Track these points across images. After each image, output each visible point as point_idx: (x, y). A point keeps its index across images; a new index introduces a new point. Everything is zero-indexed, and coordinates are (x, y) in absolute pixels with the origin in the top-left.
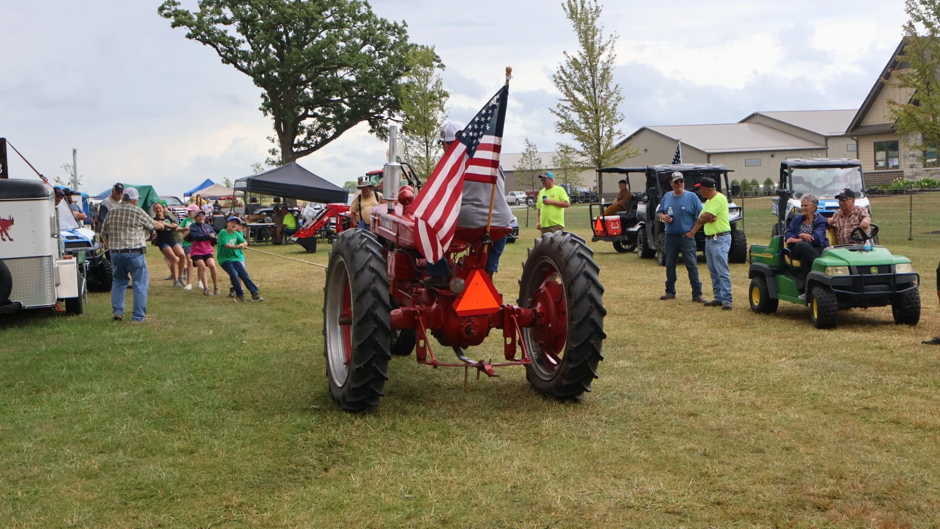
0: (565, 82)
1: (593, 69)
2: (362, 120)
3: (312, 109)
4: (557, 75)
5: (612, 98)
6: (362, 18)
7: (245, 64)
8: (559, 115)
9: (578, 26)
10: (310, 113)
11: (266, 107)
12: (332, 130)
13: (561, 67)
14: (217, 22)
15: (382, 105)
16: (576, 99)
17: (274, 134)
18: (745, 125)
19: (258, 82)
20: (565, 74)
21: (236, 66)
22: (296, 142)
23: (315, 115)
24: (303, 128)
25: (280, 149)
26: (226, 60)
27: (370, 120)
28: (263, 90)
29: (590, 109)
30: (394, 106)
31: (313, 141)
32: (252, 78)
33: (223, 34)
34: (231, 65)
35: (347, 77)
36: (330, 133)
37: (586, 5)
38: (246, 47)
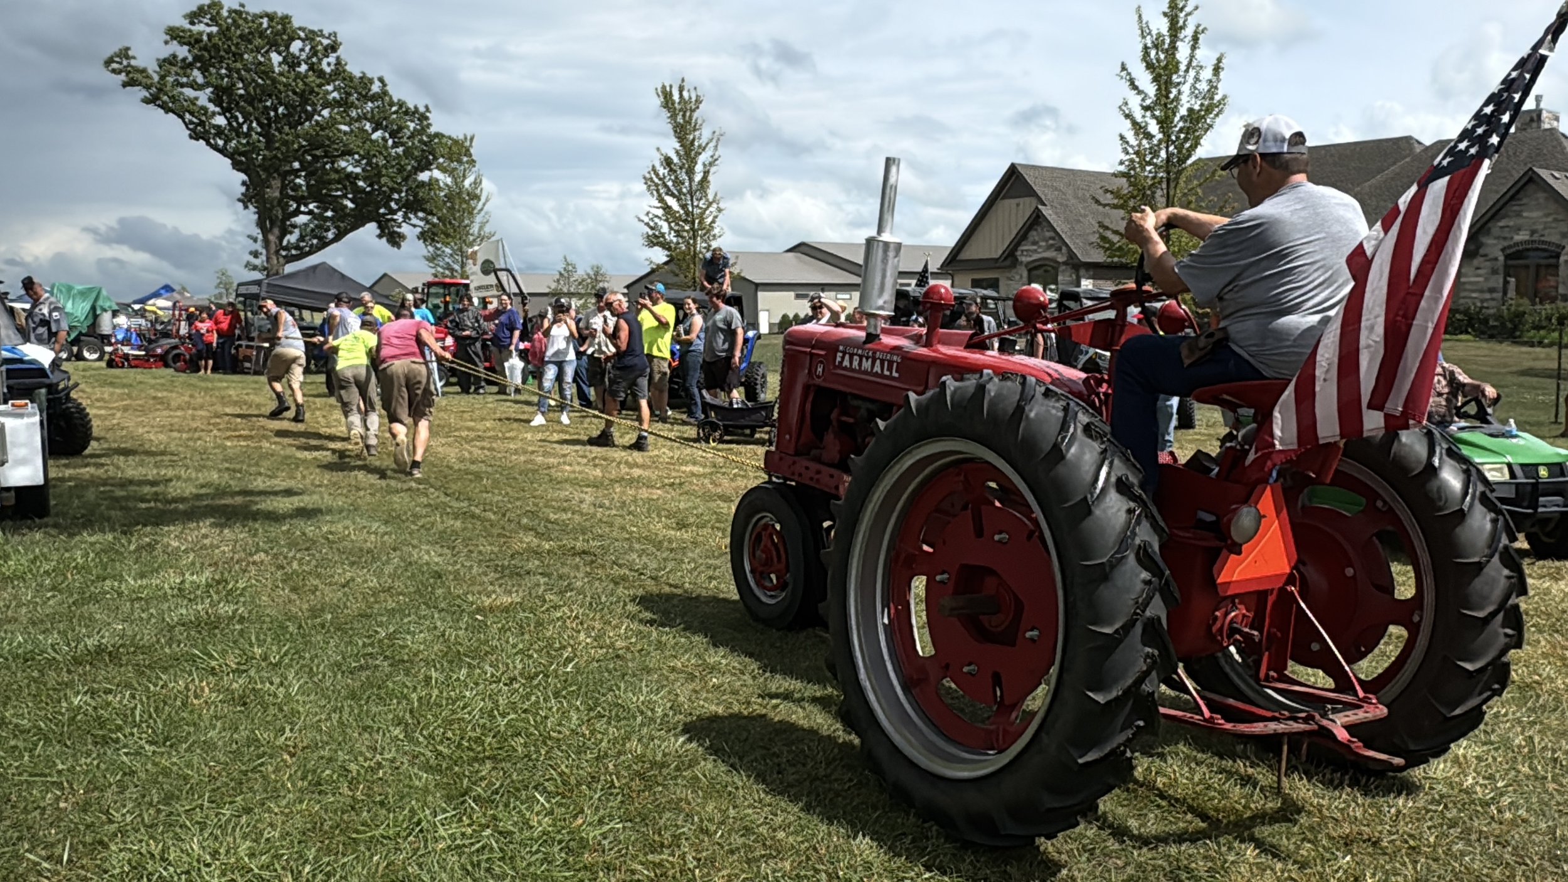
0: (657, 185)
1: (690, 172)
2: (370, 221)
3: (306, 205)
4: (648, 176)
5: (711, 209)
6: (374, 98)
7: (221, 143)
8: (647, 224)
9: (673, 116)
10: (303, 208)
11: (245, 200)
12: (332, 230)
13: (653, 166)
14: (182, 85)
15: (397, 204)
16: (669, 207)
17: (257, 232)
18: (791, 254)
19: (237, 166)
20: (657, 175)
21: (208, 143)
22: (285, 243)
23: (310, 212)
24: (294, 226)
25: (264, 252)
26: (195, 136)
27: (379, 223)
28: (243, 177)
29: (685, 221)
30: (412, 206)
31: (307, 243)
32: (229, 161)
33: (193, 101)
34: (202, 142)
35: (350, 169)
36: (330, 235)
37: (685, 94)
38: (220, 121)
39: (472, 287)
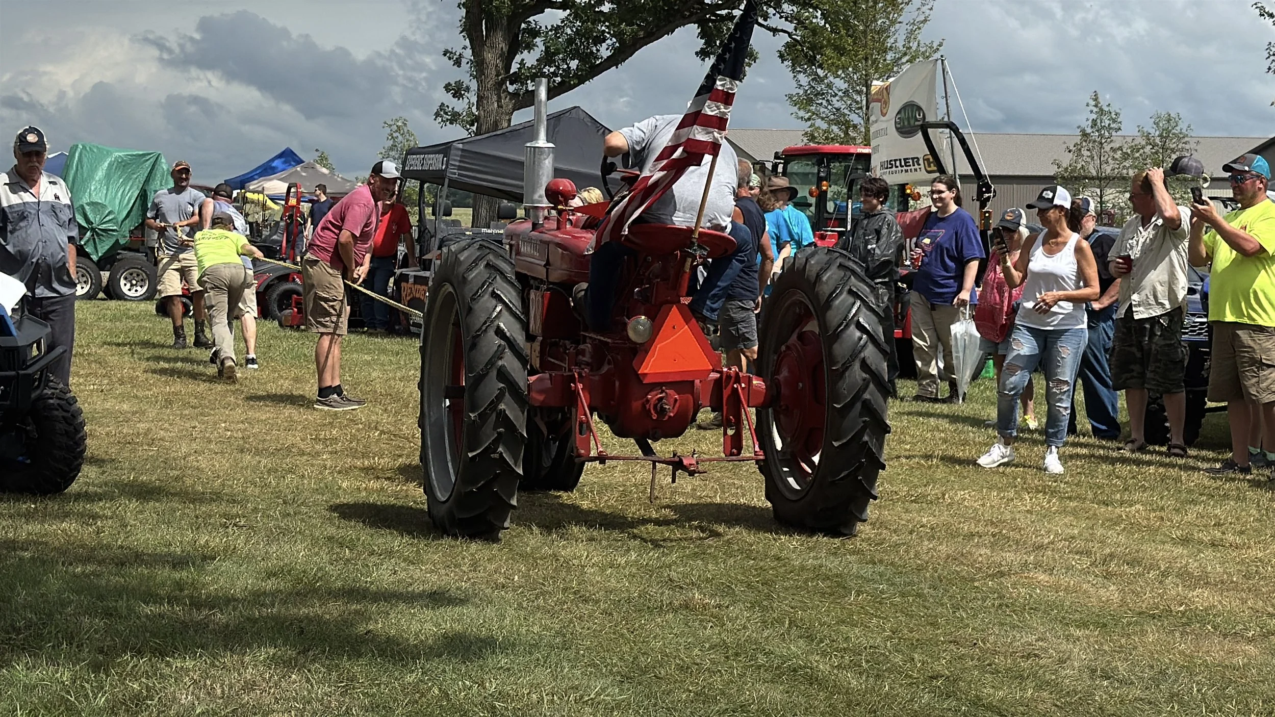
2: (684, 21)
12: (608, 42)
17: (461, 44)
22: (514, 68)
24: (535, 33)
25: (474, 85)
27: (702, 23)
31: (558, 68)
36: (604, 51)
39: (875, 162)
